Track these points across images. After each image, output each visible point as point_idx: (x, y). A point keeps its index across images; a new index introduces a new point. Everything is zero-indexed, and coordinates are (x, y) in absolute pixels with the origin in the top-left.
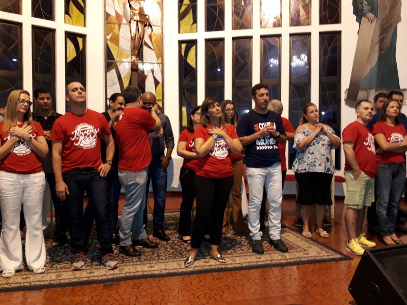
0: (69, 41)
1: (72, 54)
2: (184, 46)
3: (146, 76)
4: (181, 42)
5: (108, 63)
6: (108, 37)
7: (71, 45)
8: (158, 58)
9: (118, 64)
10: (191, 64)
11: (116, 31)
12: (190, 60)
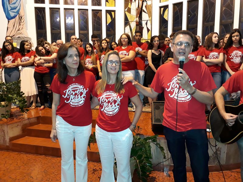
0: (108, 14)
1: (109, 20)
2: (162, 9)
3: (143, 27)
4: (161, 7)
5: (126, 22)
6: (126, 10)
7: (109, 16)
8: (149, 18)
9: (130, 22)
10: (165, 18)
11: (129, 6)
12: (165, 17)
